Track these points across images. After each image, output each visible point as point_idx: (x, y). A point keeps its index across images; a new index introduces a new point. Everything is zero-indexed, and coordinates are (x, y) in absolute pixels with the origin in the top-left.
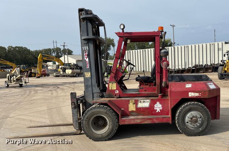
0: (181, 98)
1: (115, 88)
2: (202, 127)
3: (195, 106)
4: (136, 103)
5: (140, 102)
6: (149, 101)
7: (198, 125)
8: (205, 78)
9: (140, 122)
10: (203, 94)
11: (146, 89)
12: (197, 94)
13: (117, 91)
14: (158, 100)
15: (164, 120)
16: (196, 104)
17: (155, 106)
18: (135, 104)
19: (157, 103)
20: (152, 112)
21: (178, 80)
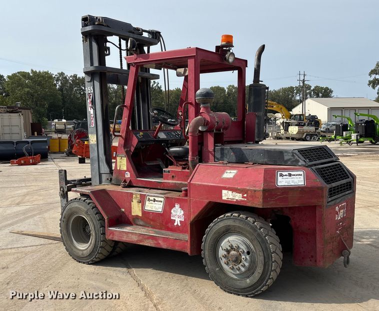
0: (207, 201)
1: (125, 168)
2: (251, 278)
3: (237, 224)
4: (142, 201)
5: (149, 200)
6: (162, 199)
7: (243, 269)
8: (290, 157)
9: (137, 241)
10: (252, 197)
11: (174, 175)
12: (238, 194)
13: (128, 172)
14: (178, 201)
15: (178, 244)
16: (241, 220)
17: (172, 211)
18: (140, 202)
19: (176, 205)
20: (167, 223)
21: (234, 159)
